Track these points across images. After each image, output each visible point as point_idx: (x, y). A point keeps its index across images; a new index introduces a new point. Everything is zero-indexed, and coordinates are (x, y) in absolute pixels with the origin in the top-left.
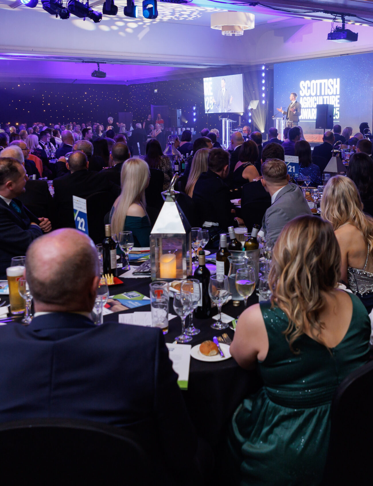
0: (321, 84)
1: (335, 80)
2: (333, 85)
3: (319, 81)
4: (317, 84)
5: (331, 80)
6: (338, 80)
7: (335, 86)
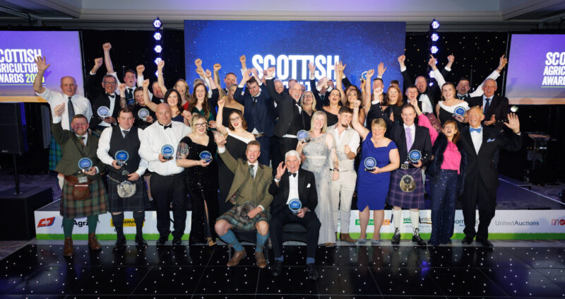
0: (299, 63)
1: (330, 57)
2: (325, 66)
3: (295, 58)
4: (290, 62)
5: (321, 57)
6: (337, 58)
7: (330, 67)
